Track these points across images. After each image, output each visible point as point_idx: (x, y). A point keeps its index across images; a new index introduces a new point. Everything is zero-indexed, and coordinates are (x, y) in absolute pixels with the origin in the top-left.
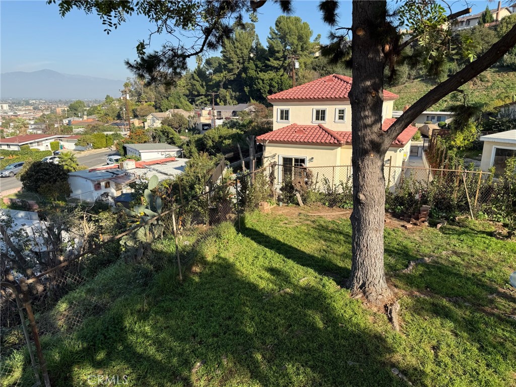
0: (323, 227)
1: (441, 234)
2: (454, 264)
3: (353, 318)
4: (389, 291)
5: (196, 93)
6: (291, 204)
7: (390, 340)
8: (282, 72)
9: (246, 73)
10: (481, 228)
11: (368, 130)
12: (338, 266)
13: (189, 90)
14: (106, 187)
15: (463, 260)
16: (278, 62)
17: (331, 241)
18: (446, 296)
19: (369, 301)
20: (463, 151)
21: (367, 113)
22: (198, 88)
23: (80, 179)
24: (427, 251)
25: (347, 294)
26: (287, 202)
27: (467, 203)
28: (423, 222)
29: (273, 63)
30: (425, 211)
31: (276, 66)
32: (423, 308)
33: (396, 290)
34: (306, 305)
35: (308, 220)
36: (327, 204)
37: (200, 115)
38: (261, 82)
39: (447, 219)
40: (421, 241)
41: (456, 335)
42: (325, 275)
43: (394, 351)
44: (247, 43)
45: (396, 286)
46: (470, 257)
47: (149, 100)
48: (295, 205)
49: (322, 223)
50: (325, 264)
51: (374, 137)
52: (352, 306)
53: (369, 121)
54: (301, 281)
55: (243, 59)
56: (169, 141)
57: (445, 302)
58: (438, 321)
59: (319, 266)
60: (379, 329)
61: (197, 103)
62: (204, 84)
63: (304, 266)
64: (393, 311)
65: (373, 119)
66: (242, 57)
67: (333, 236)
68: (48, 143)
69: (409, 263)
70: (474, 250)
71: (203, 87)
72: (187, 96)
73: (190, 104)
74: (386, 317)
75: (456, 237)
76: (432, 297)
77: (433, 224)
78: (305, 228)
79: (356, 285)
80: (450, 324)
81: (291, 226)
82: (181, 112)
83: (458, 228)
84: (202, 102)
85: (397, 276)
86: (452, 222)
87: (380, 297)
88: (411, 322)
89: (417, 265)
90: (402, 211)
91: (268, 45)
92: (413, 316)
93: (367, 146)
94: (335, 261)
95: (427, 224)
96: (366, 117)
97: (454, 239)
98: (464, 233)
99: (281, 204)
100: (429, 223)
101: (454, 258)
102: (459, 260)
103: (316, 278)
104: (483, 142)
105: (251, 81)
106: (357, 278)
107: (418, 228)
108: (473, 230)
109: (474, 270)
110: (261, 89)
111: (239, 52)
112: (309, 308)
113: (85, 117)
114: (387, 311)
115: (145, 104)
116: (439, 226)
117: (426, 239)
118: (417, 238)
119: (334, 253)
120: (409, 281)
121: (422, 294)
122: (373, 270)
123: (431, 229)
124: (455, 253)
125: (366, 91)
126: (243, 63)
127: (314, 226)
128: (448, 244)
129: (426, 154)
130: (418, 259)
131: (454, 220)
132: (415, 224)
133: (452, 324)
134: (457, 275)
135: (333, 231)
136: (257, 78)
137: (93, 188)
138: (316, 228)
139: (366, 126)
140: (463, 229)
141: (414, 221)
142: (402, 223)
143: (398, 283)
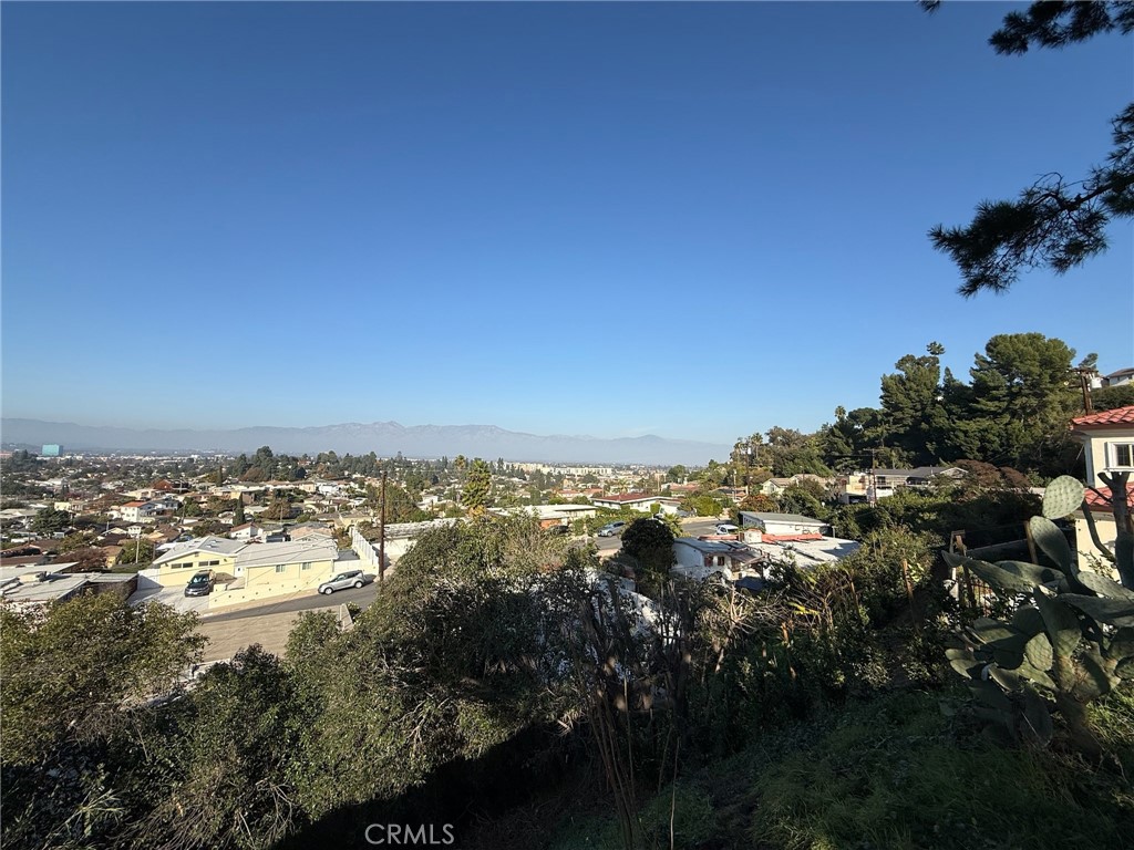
5: (837, 454)
8: (1007, 418)
9: (928, 423)
13: (825, 451)
14: (719, 564)
16: (996, 403)
22: (841, 447)
23: (687, 547)
29: (985, 404)
31: (993, 409)
37: (845, 483)
38: (961, 435)
44: (928, 382)
47: (765, 463)
55: (922, 404)
56: (805, 512)
61: (838, 467)
62: (851, 441)
66: (921, 401)
68: (648, 504)
71: (849, 446)
72: (823, 458)
73: (827, 468)
82: (814, 477)
84: (846, 466)
91: (972, 380)
105: (940, 434)
110: (961, 445)
111: (913, 394)
113: (685, 483)
115: (759, 469)
126: (923, 409)
136: (954, 430)
137: (702, 563)
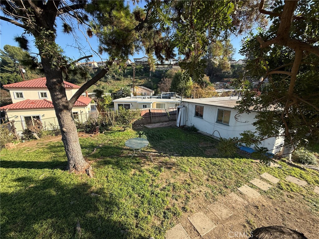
0: (52, 146)
1: (104, 135)
2: (110, 144)
3: (71, 182)
4: (86, 163)
6: (31, 140)
7: (89, 183)
8: (16, 73)
10: (117, 130)
11: (60, 101)
12: (62, 162)
15: (112, 142)
16: (11, 68)
17: (57, 152)
18: (109, 156)
19: (78, 171)
20: (109, 106)
21: (57, 93)
24: (100, 143)
25: (67, 173)
26: (29, 139)
27: (111, 123)
28: (98, 132)
29: (8, 69)
30: (97, 128)
31: (10, 70)
32: (101, 164)
33: (90, 162)
34: (45, 188)
35: (43, 145)
36: (54, 135)
39: (106, 129)
40: (98, 139)
41: (113, 168)
42: (55, 169)
43: (91, 187)
45: (89, 160)
46: (114, 140)
48: (34, 140)
49: (52, 144)
50: (54, 164)
51: (64, 103)
52: (70, 177)
53: (60, 96)
54: (41, 177)
57: (108, 159)
58: (106, 167)
59: (51, 166)
60: (84, 181)
63: (42, 169)
64: (89, 170)
65: (61, 96)
67: (59, 149)
69: (94, 149)
70: (115, 138)
74: (86, 174)
75: (109, 135)
76: (103, 159)
77: (101, 132)
78: (41, 149)
79: (71, 167)
80: (111, 166)
81: (32, 151)
83: (110, 131)
85: (90, 156)
86: (108, 130)
87: (83, 167)
88: (97, 171)
89: (97, 149)
90: (89, 130)
92: (97, 169)
93: (61, 107)
94: (60, 160)
95: (99, 133)
96: (57, 95)
97: (109, 136)
98: (112, 132)
99: (24, 141)
100: (100, 132)
101: (110, 142)
102: (111, 142)
103: (50, 172)
104: (113, 102)
106: (71, 164)
107: (96, 135)
108: (114, 131)
109: (116, 144)
112: (46, 189)
114: (86, 172)
116: (103, 132)
117: (100, 138)
118: (96, 139)
119: (59, 156)
120: (95, 156)
121: (100, 159)
122: (77, 158)
123: (101, 134)
124: (110, 140)
125: (54, 83)
127: (47, 147)
128: (107, 138)
129: (97, 108)
130: (97, 147)
131: (108, 129)
132: (95, 134)
133: (111, 165)
134: (111, 148)
135: (58, 146)
138: (48, 148)
139: (58, 99)
140: (111, 131)
141: (95, 133)
142: (90, 135)
143: (90, 159)
